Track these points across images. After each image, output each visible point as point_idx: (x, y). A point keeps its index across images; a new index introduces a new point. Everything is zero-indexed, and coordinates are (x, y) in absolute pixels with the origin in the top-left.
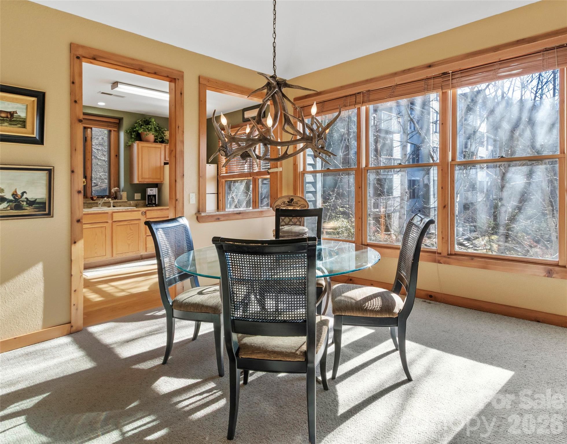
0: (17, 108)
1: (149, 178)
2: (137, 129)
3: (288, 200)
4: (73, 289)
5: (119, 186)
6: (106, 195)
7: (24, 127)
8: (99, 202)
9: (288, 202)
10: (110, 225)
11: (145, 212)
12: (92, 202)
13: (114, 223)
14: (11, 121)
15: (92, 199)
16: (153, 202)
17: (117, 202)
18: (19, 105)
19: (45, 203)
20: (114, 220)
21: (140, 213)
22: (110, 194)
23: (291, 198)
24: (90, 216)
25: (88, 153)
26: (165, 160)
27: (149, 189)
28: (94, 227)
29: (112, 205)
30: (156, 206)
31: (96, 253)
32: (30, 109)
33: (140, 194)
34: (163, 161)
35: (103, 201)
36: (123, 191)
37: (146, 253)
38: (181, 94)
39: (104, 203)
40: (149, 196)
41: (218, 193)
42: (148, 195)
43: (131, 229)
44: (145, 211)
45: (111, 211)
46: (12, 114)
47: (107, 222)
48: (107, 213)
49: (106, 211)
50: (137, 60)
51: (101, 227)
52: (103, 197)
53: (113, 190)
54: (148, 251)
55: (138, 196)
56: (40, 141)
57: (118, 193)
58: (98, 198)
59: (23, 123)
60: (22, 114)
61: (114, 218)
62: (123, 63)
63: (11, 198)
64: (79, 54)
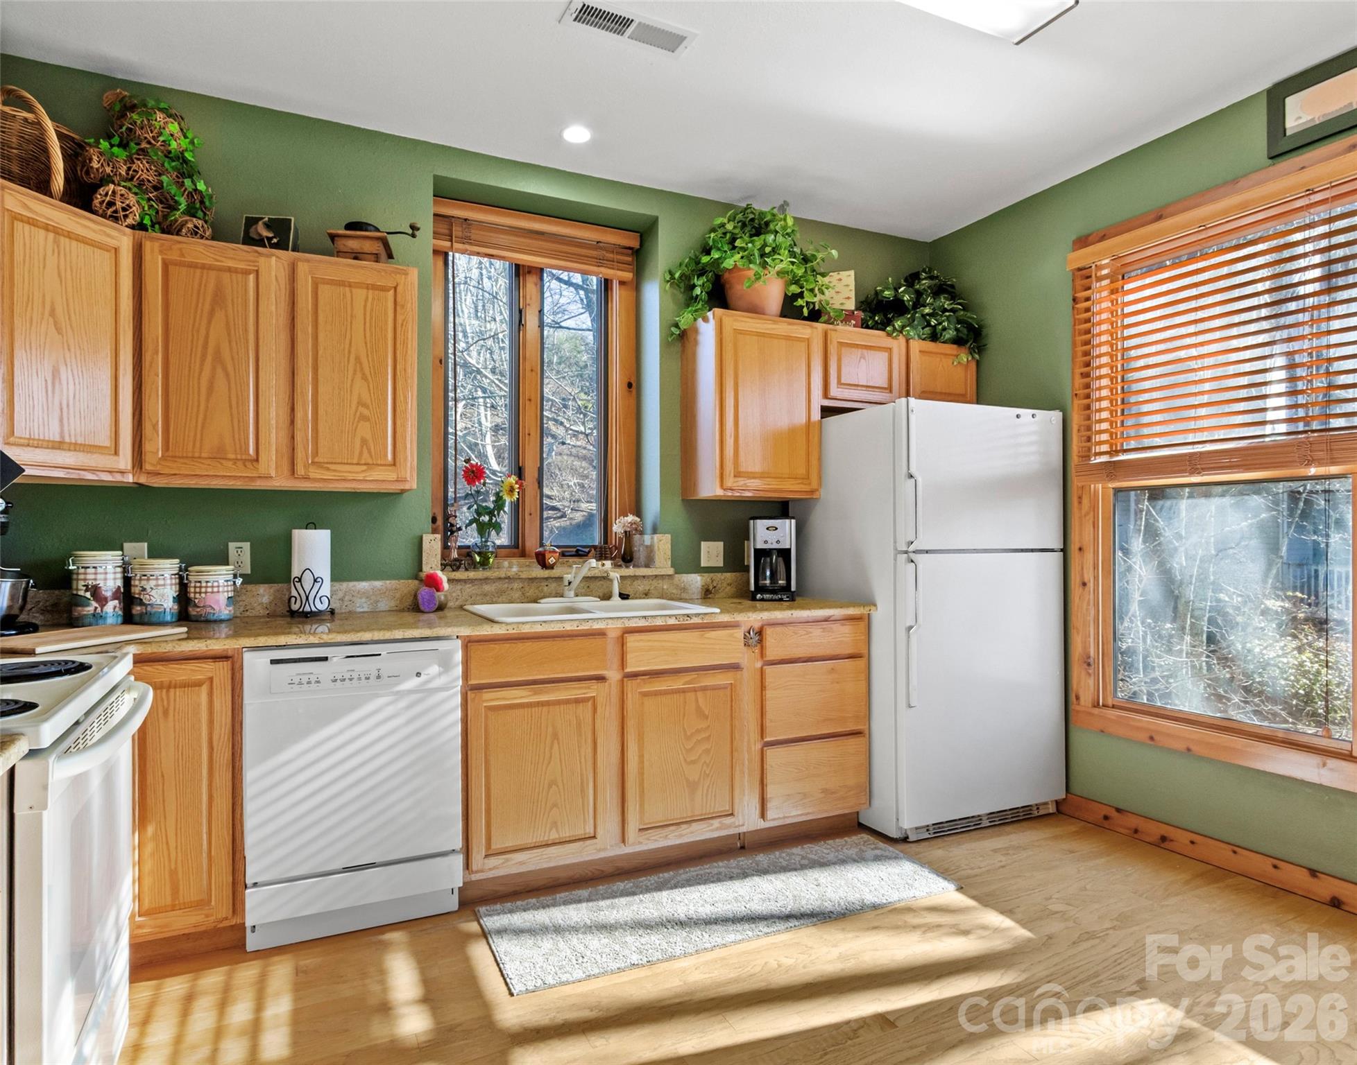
1: (762, 476)
2: (715, 255)
5: (638, 512)
6: (595, 547)
8: (568, 577)
10: (615, 691)
11: (760, 633)
12: (538, 572)
13: (630, 685)
15: (541, 560)
16: (780, 582)
17: (635, 577)
20: (629, 669)
21: (739, 634)
22: (606, 542)
24: (528, 645)
25: (528, 374)
26: (826, 395)
27: (760, 526)
28: (548, 703)
29: (616, 591)
31: (555, 824)
33: (721, 544)
34: (818, 401)
35: (585, 571)
36: (655, 530)
37: (762, 825)
39: (586, 579)
40: (761, 554)
42: (756, 550)
43: (701, 714)
44: (757, 626)
45: (619, 624)
47: (601, 679)
48: (601, 634)
49: (596, 626)
51: (577, 701)
52: (580, 553)
53: (618, 528)
54: (770, 814)
55: (712, 553)
57: (637, 537)
58: (563, 555)
61: (630, 658)
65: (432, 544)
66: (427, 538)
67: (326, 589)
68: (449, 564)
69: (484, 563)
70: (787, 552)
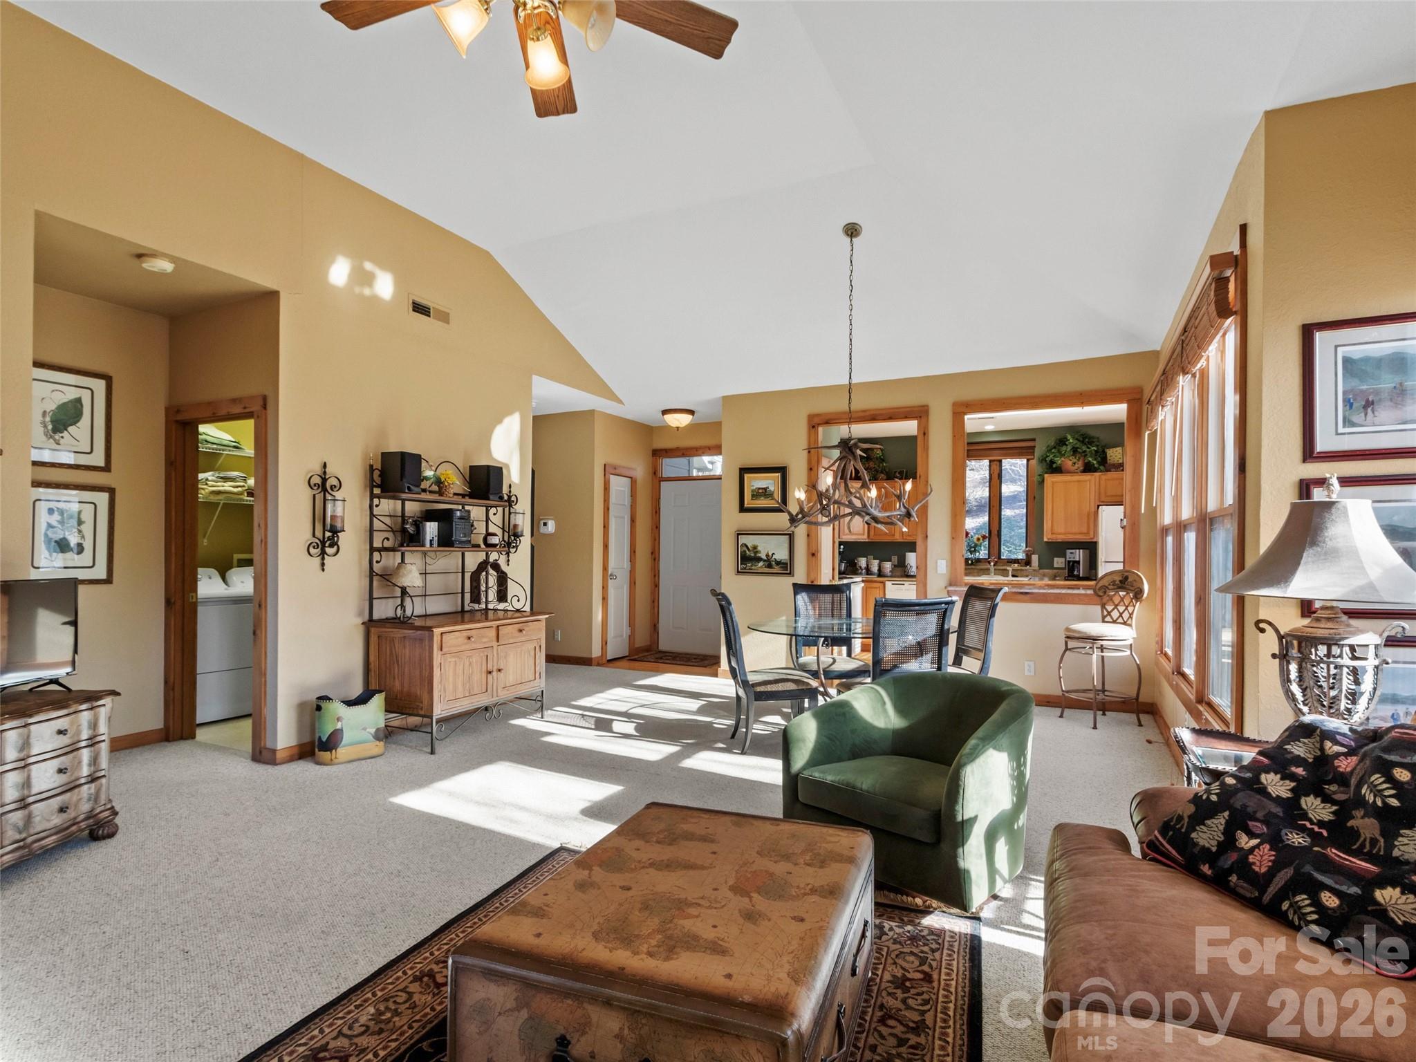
1: (1065, 533)
3: (1121, 579)
7: (774, 498)
9: (1121, 581)
14: (765, 495)
16: (1075, 573)
19: (787, 564)
23: (1126, 574)
26: (1099, 500)
29: (1010, 574)
30: (1080, 579)
32: (775, 483)
33: (1063, 559)
34: (1095, 503)
38: (924, 434)
40: (1069, 562)
46: (765, 489)
55: (1059, 562)
59: (773, 496)
60: (772, 488)
62: (854, 418)
63: (765, 558)
64: (815, 422)
70: (1078, 562)
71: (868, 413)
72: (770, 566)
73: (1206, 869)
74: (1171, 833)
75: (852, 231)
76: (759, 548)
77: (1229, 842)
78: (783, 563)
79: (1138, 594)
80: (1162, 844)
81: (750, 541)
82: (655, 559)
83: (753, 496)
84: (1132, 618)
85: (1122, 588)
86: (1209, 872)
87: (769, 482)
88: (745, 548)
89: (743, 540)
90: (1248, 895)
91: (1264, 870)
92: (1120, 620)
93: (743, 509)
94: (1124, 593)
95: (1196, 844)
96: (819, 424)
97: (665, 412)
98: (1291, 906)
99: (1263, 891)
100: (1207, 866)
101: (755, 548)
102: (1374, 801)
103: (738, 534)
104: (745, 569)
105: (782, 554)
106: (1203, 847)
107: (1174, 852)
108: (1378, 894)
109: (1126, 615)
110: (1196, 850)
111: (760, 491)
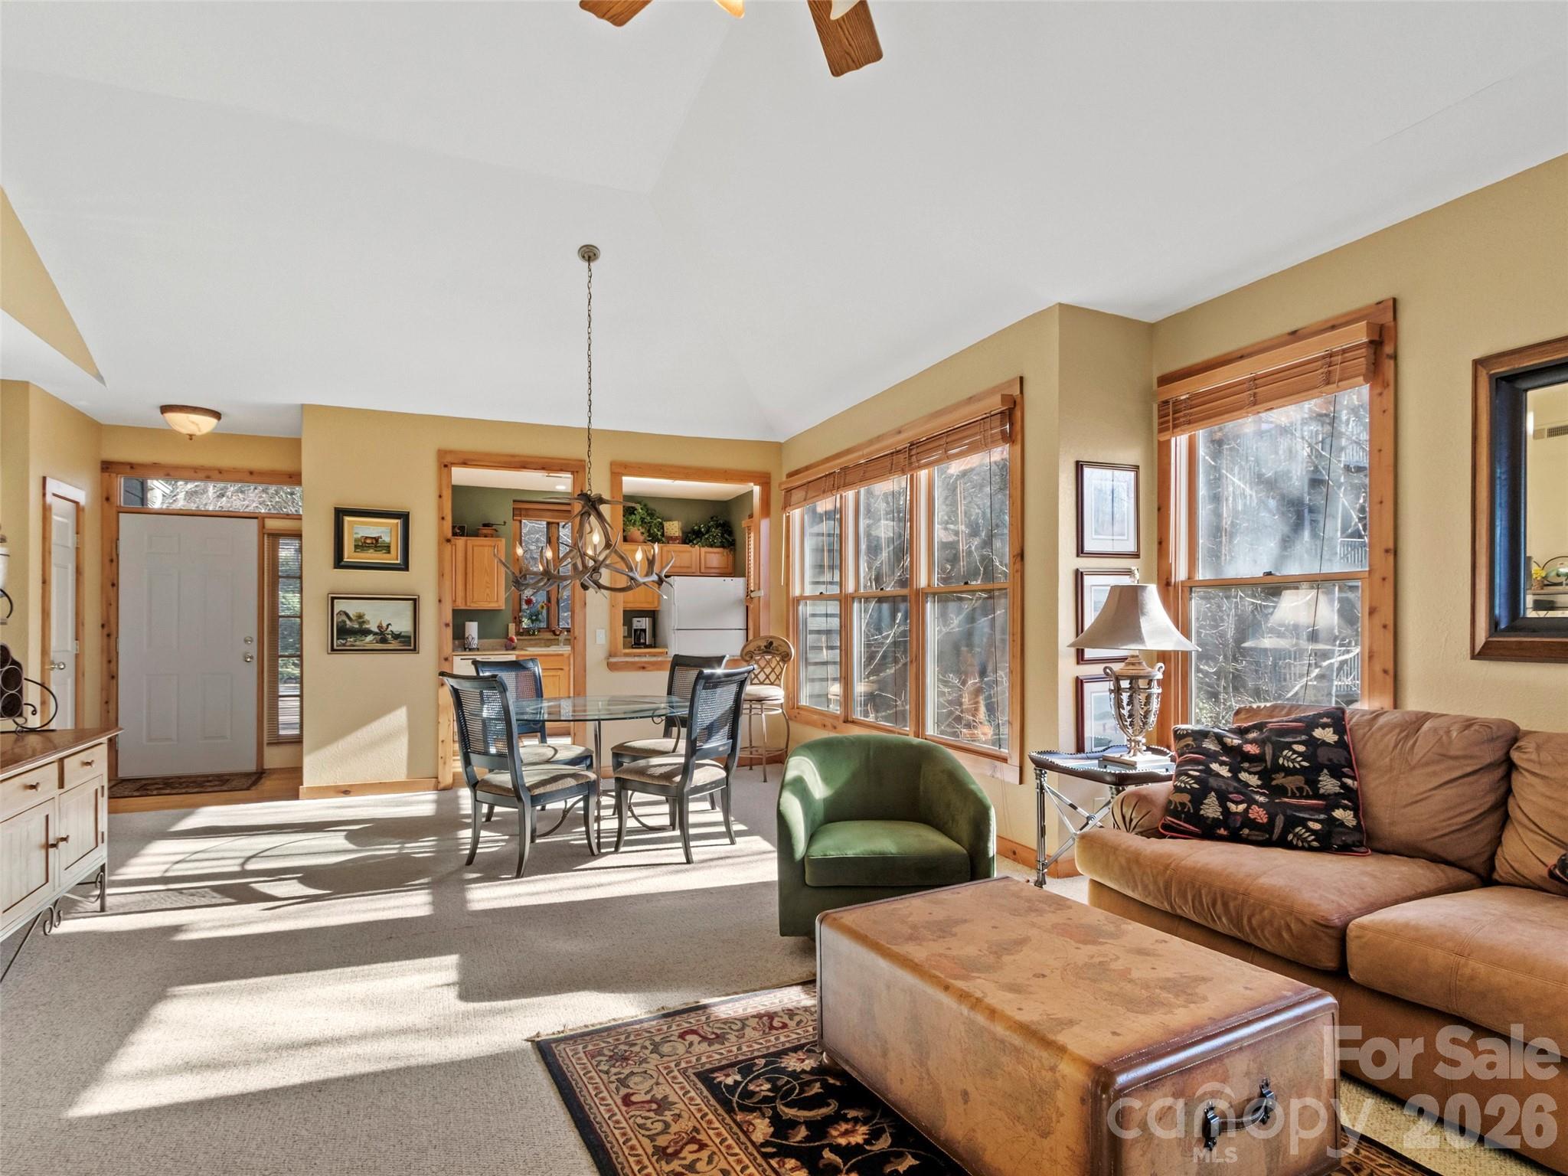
0: (382, 532)
3: (766, 644)
4: (440, 739)
7: (389, 552)
9: (765, 647)
14: (376, 547)
16: (642, 641)
18: (383, 529)
19: (410, 637)
23: (770, 640)
27: (635, 620)
30: (647, 647)
32: (394, 533)
40: (636, 630)
41: (747, 629)
46: (376, 539)
50: (518, 456)
56: (405, 566)
59: (387, 548)
60: (386, 539)
62: (499, 463)
63: (377, 630)
64: (446, 461)
65: (512, 627)
66: (510, 625)
67: (476, 641)
68: (518, 634)
69: (534, 634)
70: (644, 631)
71: (517, 459)
72: (384, 640)
73: (1222, 831)
74: (1183, 816)
75: (589, 254)
76: (367, 617)
77: (1226, 811)
78: (404, 637)
79: (786, 657)
80: (1181, 826)
81: (353, 608)
82: (109, 635)
83: (356, 547)
84: (780, 680)
85: (768, 653)
86: (1225, 833)
87: (385, 530)
88: (344, 618)
89: (340, 606)
90: (1260, 838)
91: (1265, 820)
92: (767, 681)
93: (339, 562)
94: (770, 657)
95: (1208, 818)
96: (453, 464)
97: (165, 409)
98: (1294, 836)
99: (1271, 833)
100: (1222, 829)
101: (360, 616)
102: (1294, 766)
103: (333, 599)
104: (344, 645)
105: (402, 624)
106: (1214, 818)
107: (1191, 827)
108: (1334, 814)
109: (773, 677)
110: (1209, 822)
111: (368, 541)
